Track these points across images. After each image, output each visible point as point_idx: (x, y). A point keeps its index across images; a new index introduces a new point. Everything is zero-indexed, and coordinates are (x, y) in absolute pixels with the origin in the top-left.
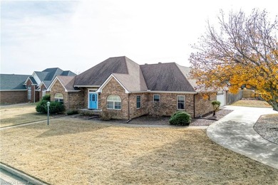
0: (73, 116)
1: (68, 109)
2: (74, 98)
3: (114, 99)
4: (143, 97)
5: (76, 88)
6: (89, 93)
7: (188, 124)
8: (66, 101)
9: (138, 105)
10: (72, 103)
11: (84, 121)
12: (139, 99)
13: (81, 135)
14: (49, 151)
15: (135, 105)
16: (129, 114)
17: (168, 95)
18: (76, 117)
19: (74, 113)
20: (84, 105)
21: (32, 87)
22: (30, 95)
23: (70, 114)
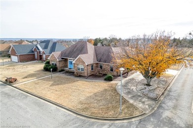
0: (62, 73)
1: (59, 69)
2: (61, 63)
3: (81, 66)
4: (94, 65)
5: (62, 59)
6: (69, 60)
7: (112, 80)
8: (58, 65)
9: (92, 69)
10: (61, 65)
11: (67, 77)
12: (92, 66)
13: (66, 85)
14: (56, 93)
15: (91, 70)
16: (88, 74)
17: (106, 65)
18: (63, 74)
19: (62, 71)
20: (66, 66)
21: (37, 52)
22: (36, 56)
23: (60, 71)
